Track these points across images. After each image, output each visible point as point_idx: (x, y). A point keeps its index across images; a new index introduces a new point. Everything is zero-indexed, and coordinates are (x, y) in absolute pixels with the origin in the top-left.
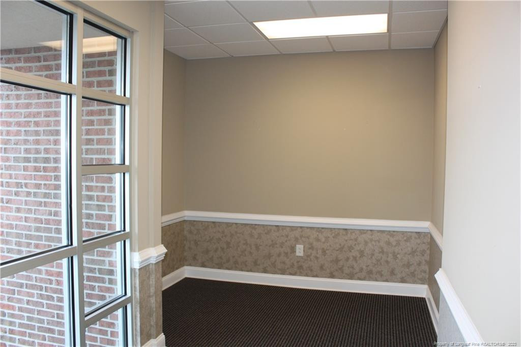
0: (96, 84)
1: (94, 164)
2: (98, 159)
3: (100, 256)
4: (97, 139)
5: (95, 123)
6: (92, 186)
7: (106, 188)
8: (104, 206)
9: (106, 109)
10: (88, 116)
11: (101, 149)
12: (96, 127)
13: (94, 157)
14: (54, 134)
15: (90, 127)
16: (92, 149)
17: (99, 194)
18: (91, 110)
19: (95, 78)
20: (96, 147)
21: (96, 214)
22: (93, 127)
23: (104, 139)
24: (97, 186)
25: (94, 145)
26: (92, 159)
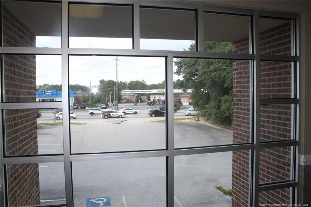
0: (282, 50)
1: (282, 98)
2: (284, 95)
3: (284, 154)
4: (284, 83)
5: (282, 74)
6: (281, 111)
7: (288, 113)
8: (287, 124)
9: (288, 65)
10: (279, 70)
11: (285, 89)
12: (283, 76)
13: (282, 94)
14: (263, 81)
15: (280, 77)
16: (281, 89)
17: (284, 116)
18: (280, 66)
19: (282, 47)
20: (283, 88)
21: (283, 128)
22: (281, 76)
23: (287, 83)
24: (283, 112)
25: (282, 87)
26: (281, 95)
